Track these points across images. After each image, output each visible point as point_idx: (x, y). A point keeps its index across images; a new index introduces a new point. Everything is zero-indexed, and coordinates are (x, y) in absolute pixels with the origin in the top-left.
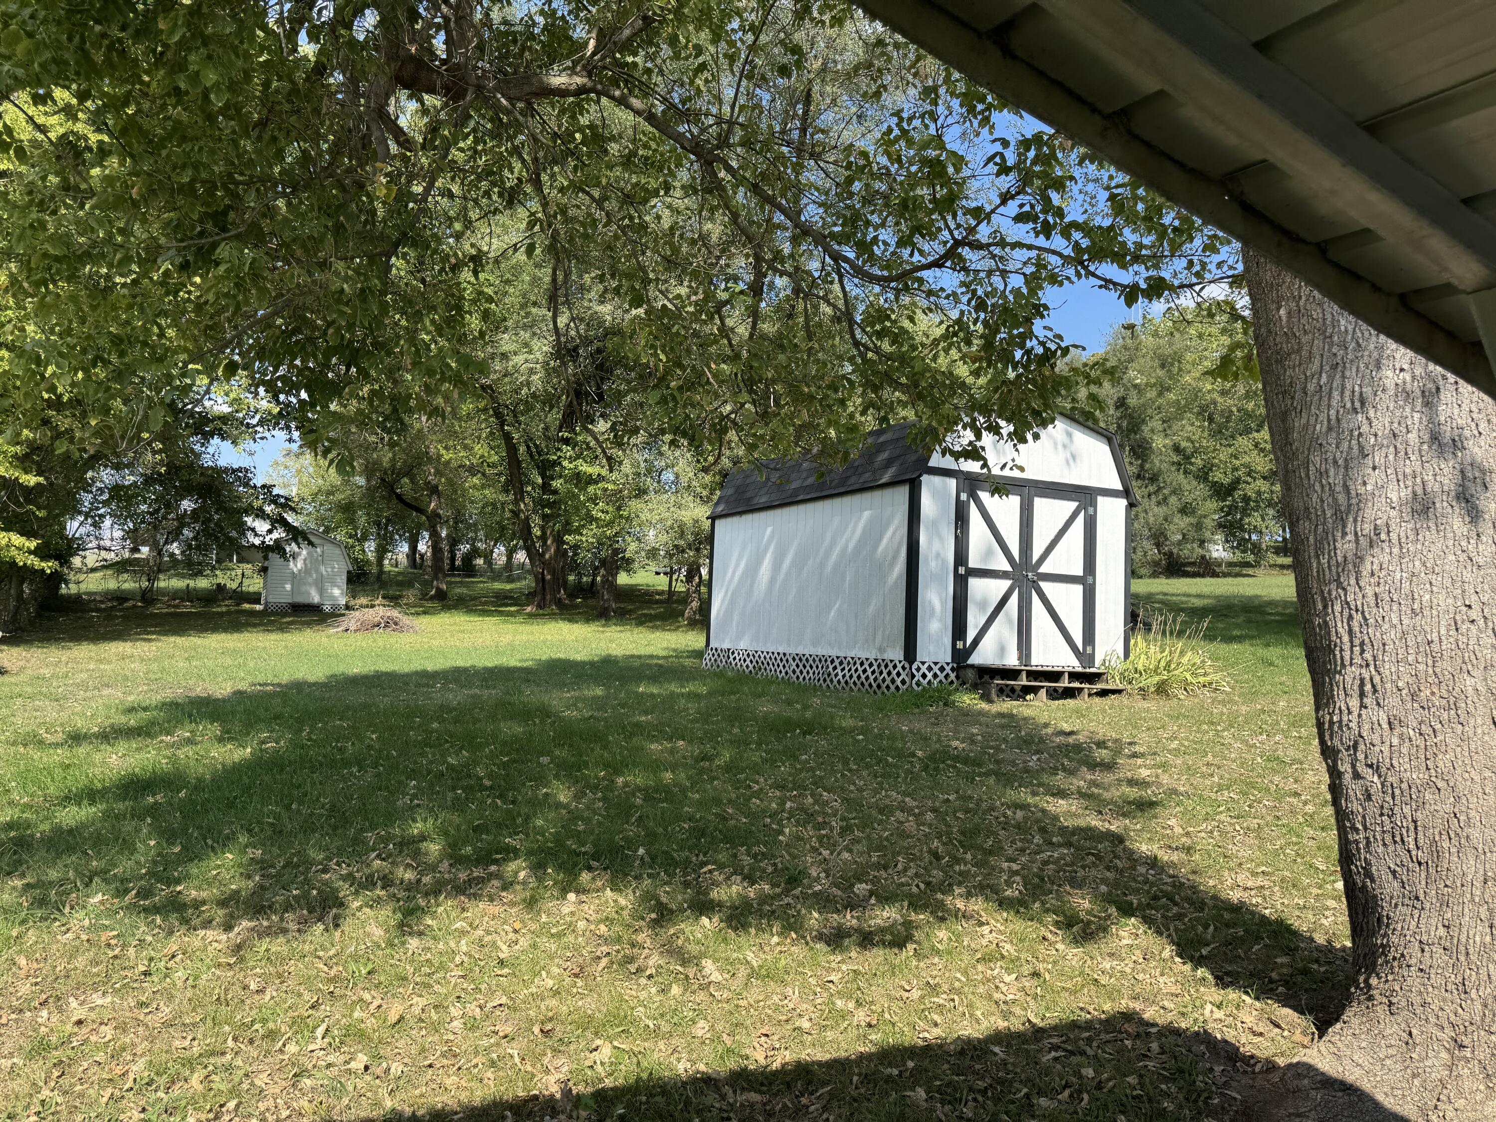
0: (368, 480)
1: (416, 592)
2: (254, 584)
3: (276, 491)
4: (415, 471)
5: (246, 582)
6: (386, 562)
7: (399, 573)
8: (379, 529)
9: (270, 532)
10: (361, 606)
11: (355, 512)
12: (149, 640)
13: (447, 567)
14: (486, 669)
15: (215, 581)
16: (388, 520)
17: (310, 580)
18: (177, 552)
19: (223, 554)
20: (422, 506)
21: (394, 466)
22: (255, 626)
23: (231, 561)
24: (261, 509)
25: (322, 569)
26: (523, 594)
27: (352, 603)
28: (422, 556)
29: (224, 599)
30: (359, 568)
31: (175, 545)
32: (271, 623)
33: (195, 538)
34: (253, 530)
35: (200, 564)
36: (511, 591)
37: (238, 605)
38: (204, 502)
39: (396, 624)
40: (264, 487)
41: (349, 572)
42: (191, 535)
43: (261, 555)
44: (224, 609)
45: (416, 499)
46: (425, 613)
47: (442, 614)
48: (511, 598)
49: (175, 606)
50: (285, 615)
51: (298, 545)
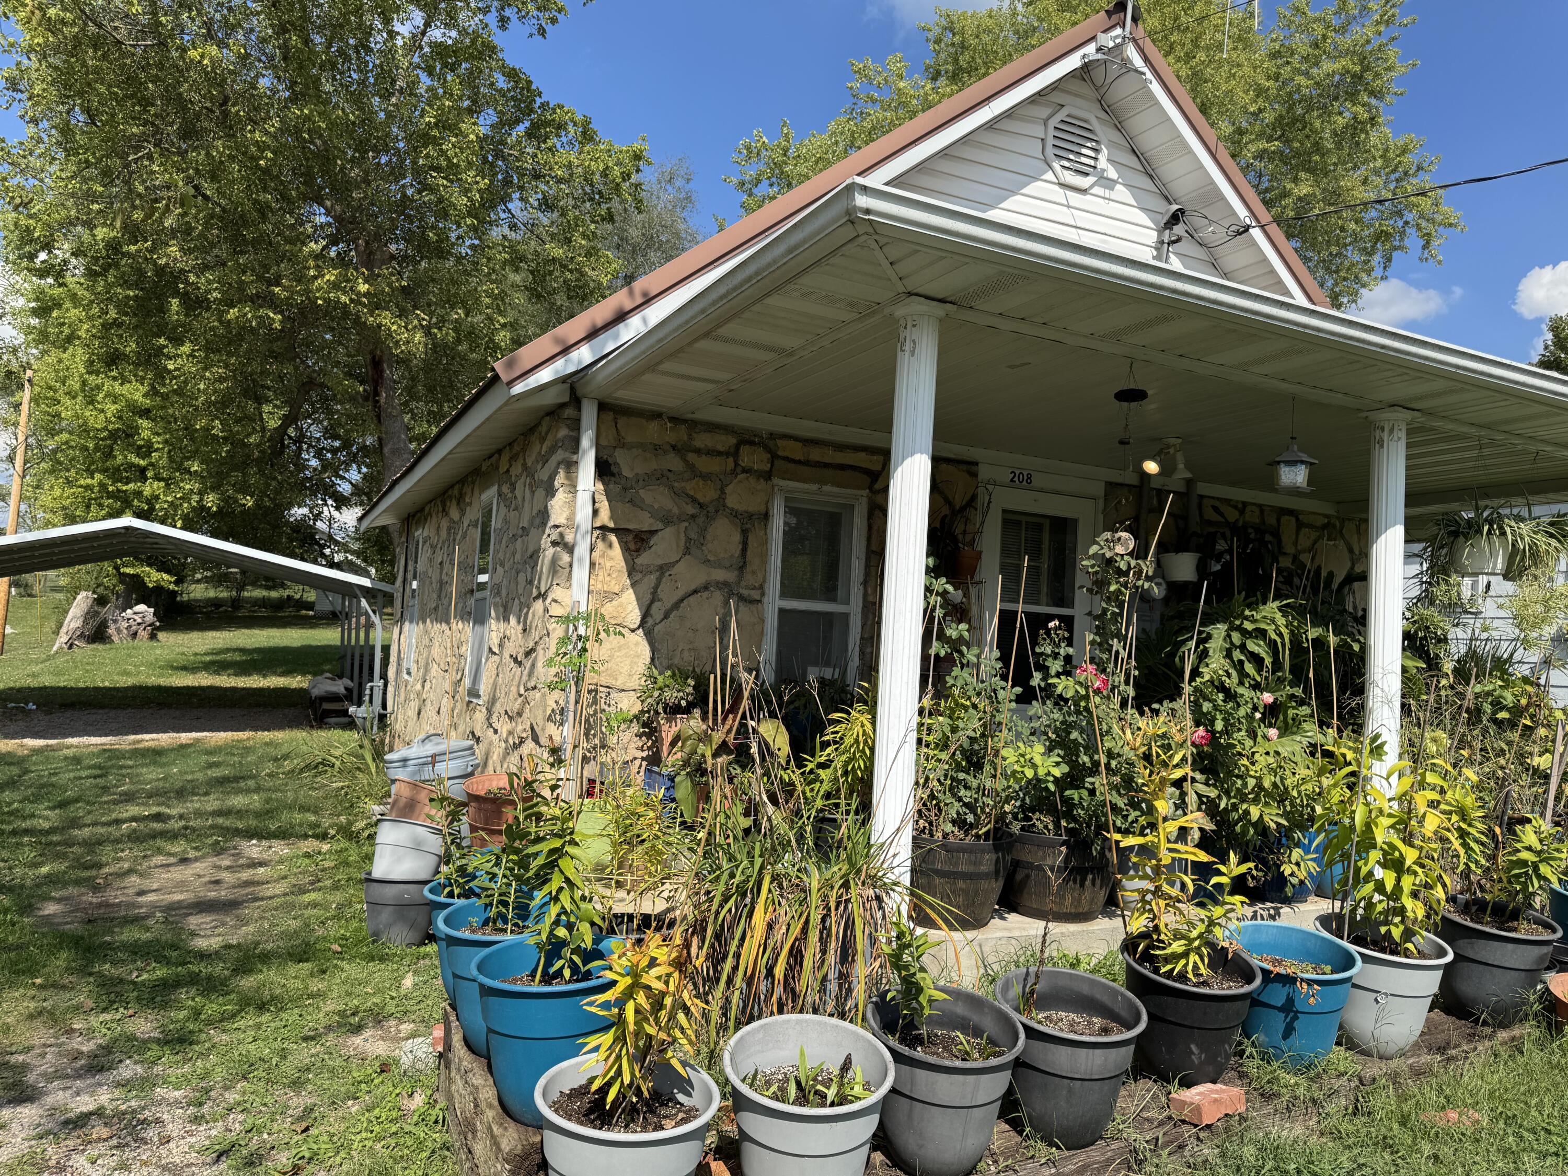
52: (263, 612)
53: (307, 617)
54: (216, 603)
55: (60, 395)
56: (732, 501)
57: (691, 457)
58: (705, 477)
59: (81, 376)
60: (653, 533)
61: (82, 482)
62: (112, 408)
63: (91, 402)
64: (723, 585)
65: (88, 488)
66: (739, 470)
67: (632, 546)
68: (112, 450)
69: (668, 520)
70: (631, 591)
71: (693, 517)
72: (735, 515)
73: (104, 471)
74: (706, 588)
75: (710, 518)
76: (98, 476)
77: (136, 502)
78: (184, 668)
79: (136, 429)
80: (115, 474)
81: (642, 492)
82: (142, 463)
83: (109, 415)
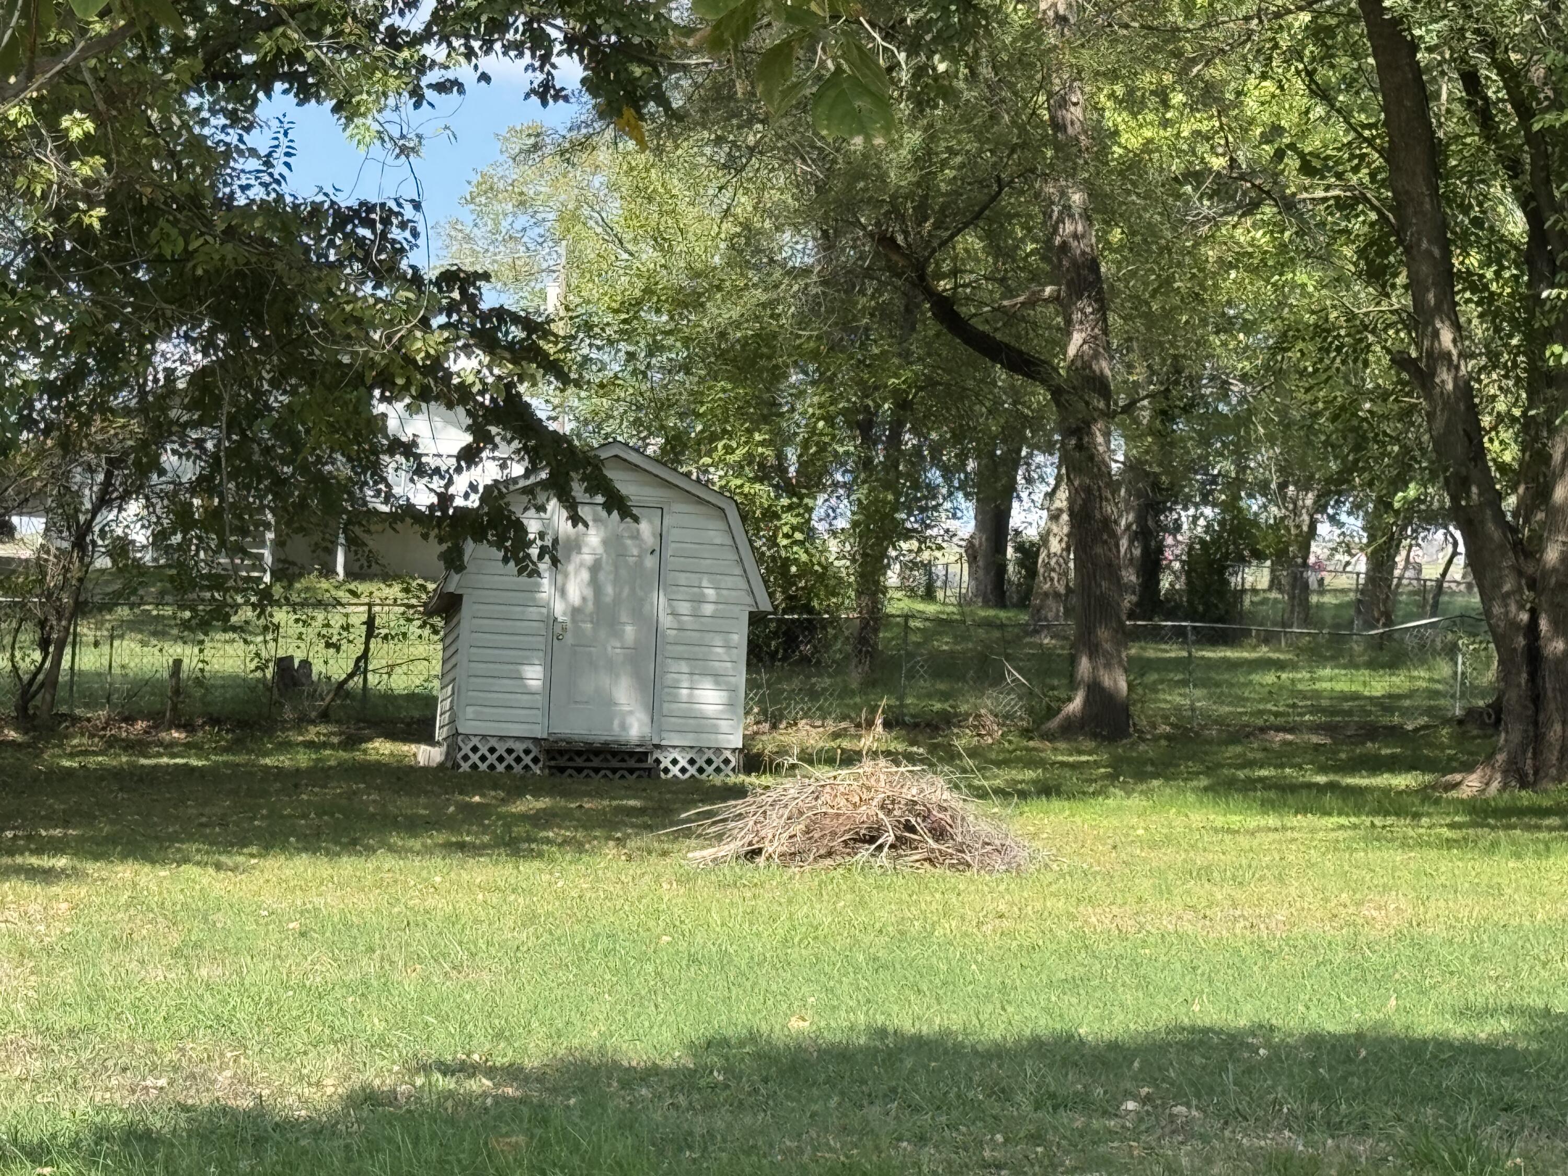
0: (828, 243)
1: (1009, 702)
2: (411, 663)
3: (490, 298)
4: (1007, 200)
5: (381, 654)
6: (892, 577)
7: (941, 624)
8: (869, 440)
9: (469, 456)
10: (808, 758)
11: (778, 374)
12: (47, 876)
13: (1128, 600)
14: (1315, 1041)
15: (271, 651)
16: (903, 405)
17: (614, 648)
18: (140, 536)
19: (299, 546)
20: (1035, 346)
21: (926, 181)
22: (413, 826)
23: (328, 571)
24: (435, 365)
25: (659, 603)
26: (1439, 717)
27: (767, 744)
28: (1029, 553)
29: (302, 722)
30: (792, 603)
31: (134, 507)
32: (473, 814)
33: (203, 485)
34: (408, 449)
35: (217, 582)
36: (1389, 703)
37: (352, 742)
38: (237, 341)
39: (939, 833)
40: (449, 278)
41: (756, 619)
42: (189, 471)
43: (435, 548)
44: (303, 759)
45: (1011, 317)
46: (1046, 790)
47: (1116, 799)
48: (1394, 733)
49: (130, 746)
50: (517, 790)
51: (571, 506)
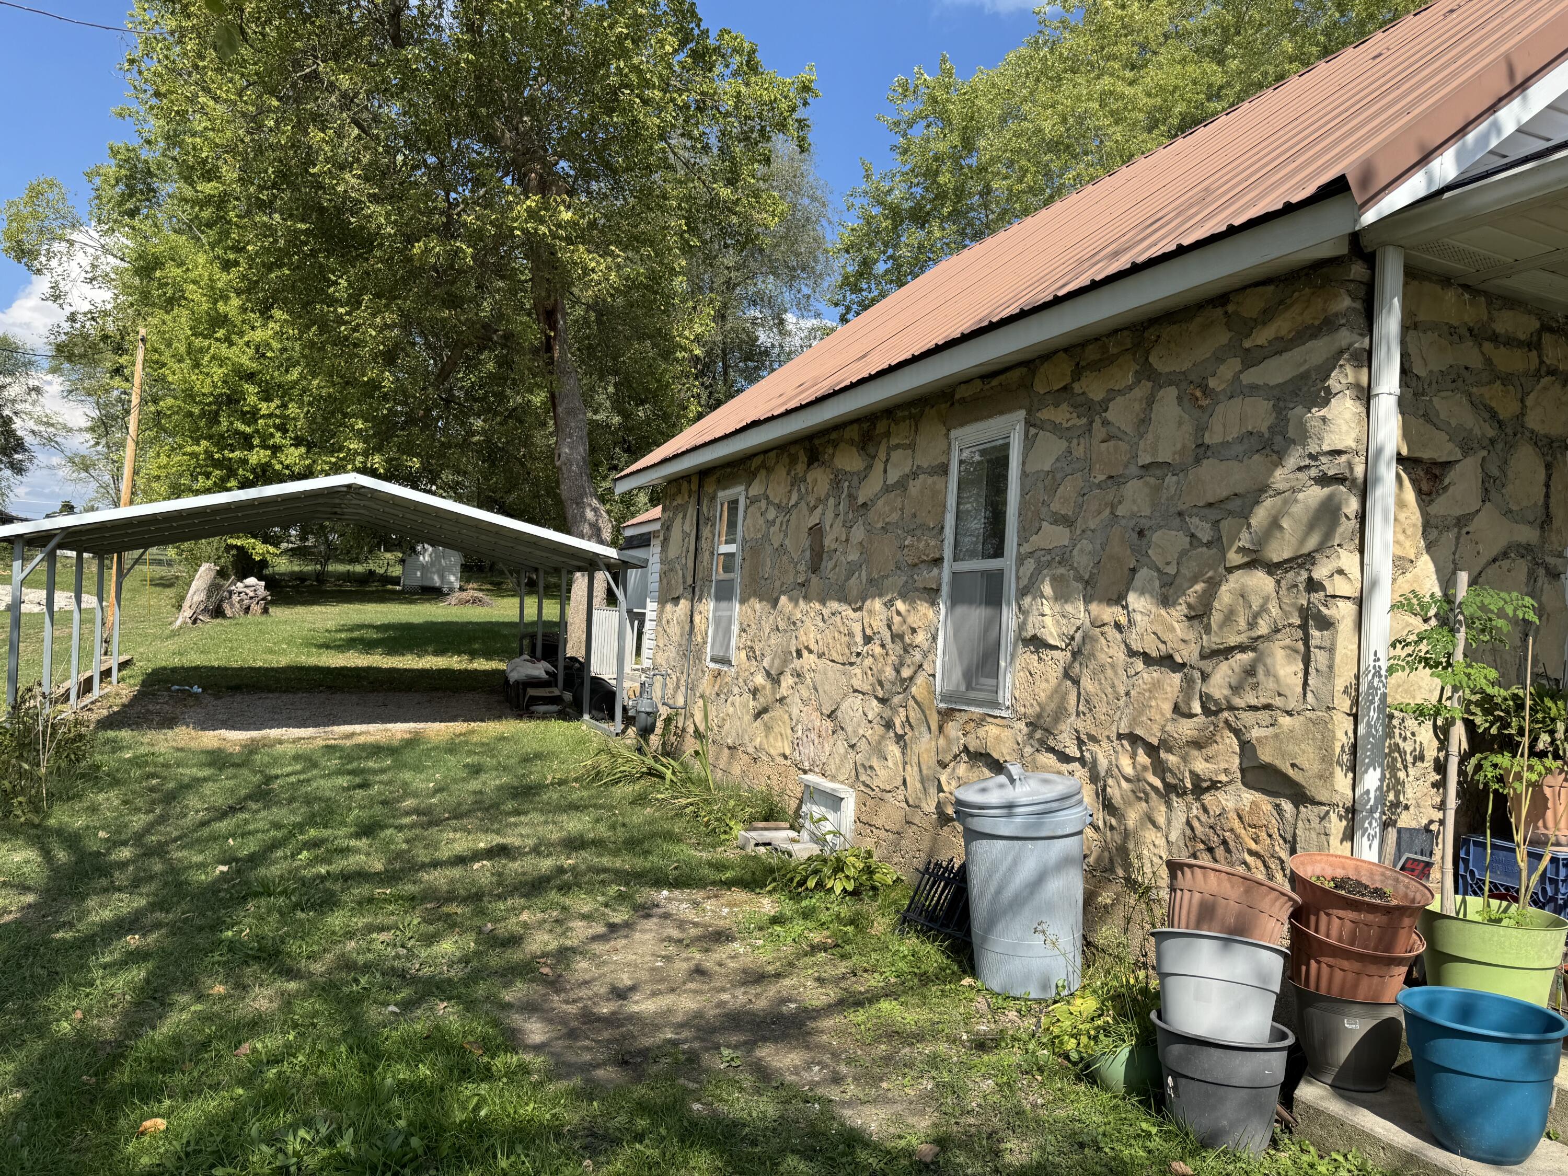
2: (396, 571)
5: (390, 569)
15: (367, 567)
17: (434, 570)
25: (444, 562)
27: (464, 586)
29: (374, 581)
32: (406, 598)
35: (357, 554)
37: (384, 585)
41: (464, 565)
44: (374, 588)
50: (416, 593)
52: (348, 587)
53: (394, 592)
54: (301, 577)
55: (166, 357)
56: (1533, 421)
57: (1488, 346)
58: (1506, 379)
59: (187, 338)
60: (1447, 465)
61: (188, 449)
62: (218, 372)
63: (197, 365)
64: (1525, 550)
65: (194, 455)
66: (1543, 370)
67: (1425, 487)
68: (217, 414)
69: (1467, 449)
70: (1426, 558)
71: (1492, 441)
72: (1535, 440)
73: (209, 437)
74: (1505, 554)
75: (1510, 446)
76: (204, 443)
77: (241, 472)
78: (327, 646)
79: (243, 396)
80: (220, 442)
81: (1436, 400)
82: (248, 430)
83: (216, 379)
